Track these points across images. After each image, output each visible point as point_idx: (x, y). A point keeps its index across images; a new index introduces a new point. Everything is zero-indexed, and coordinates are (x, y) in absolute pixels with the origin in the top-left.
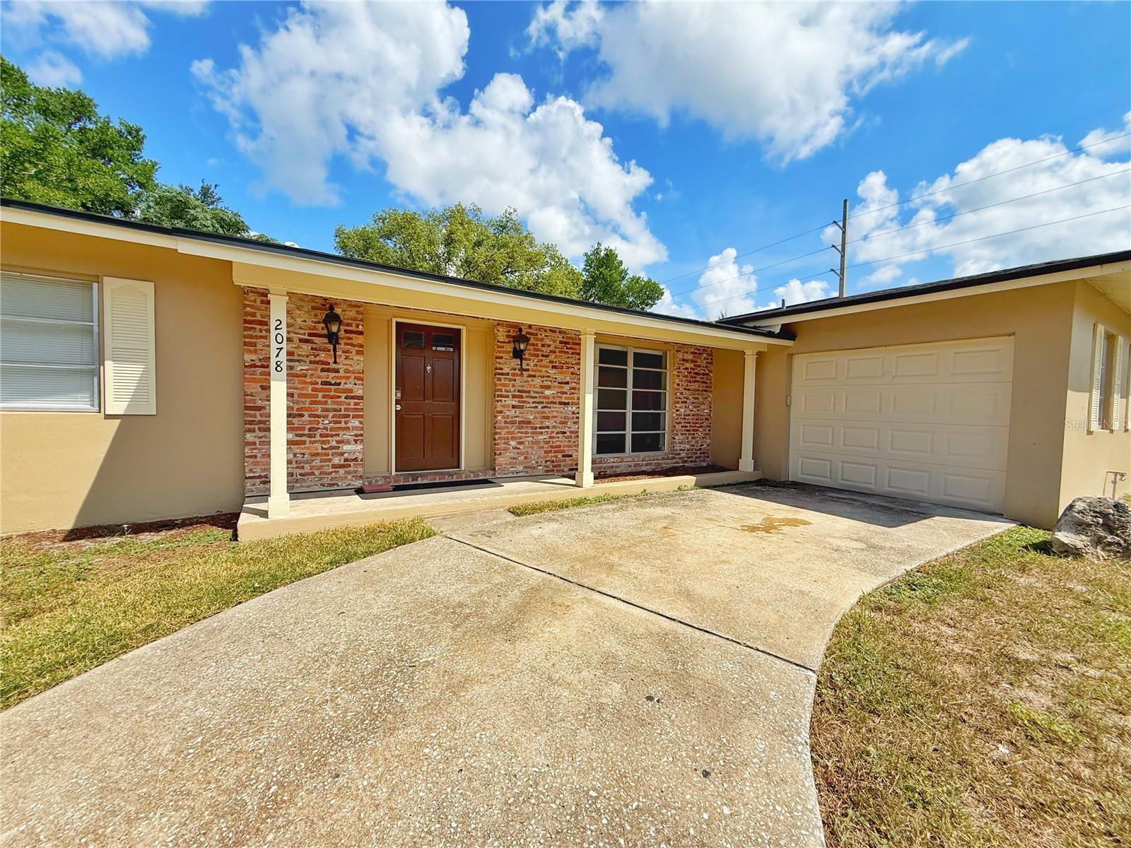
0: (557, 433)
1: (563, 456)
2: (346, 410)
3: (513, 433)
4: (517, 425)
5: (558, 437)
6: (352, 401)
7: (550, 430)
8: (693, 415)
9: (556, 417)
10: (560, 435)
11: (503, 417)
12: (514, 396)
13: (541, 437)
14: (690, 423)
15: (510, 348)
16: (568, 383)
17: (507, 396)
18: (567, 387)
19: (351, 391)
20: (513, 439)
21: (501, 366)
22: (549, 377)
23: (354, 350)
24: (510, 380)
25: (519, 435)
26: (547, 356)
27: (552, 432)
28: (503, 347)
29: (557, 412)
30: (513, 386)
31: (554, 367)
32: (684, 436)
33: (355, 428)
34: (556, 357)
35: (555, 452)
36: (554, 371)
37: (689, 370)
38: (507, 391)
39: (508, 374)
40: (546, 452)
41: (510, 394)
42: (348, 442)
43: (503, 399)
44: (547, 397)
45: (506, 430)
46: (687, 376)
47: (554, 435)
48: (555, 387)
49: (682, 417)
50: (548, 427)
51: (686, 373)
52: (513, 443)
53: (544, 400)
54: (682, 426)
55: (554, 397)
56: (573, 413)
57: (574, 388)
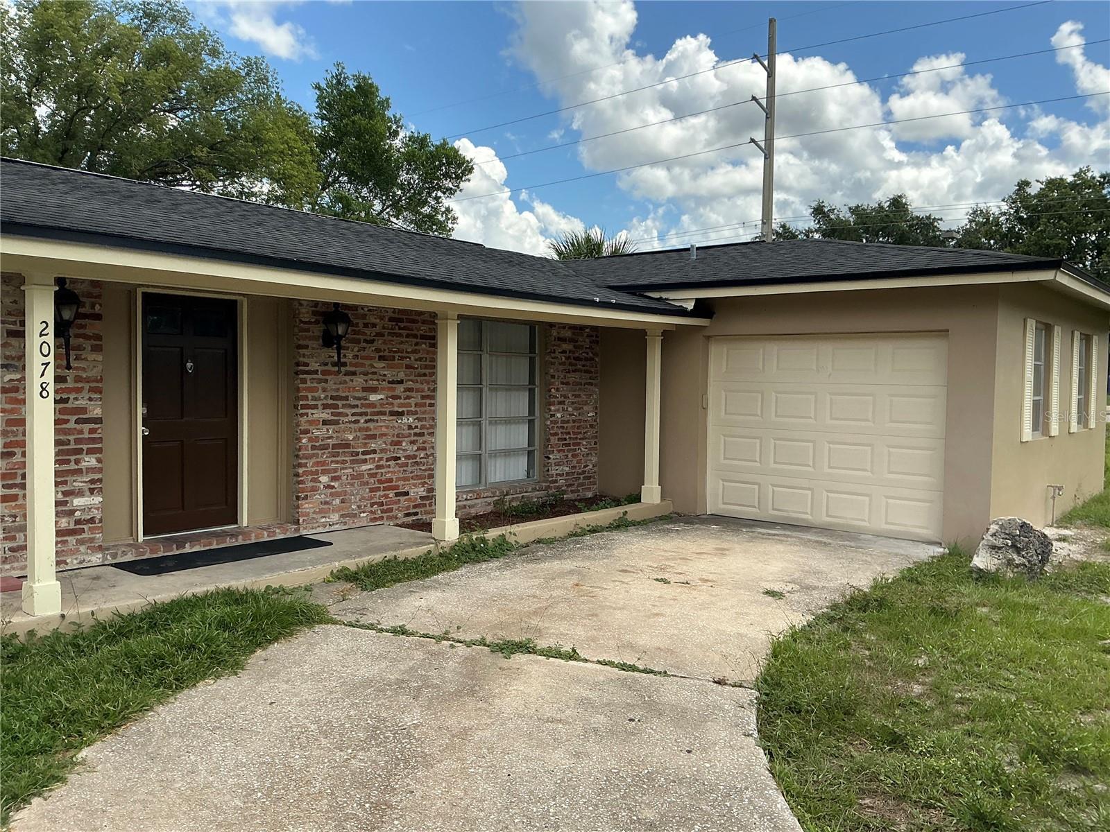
0: (388, 460)
1: (397, 495)
2: (78, 441)
3: (324, 463)
4: (330, 450)
5: (389, 466)
6: (86, 427)
7: (376, 456)
8: (574, 422)
9: (385, 435)
10: (392, 463)
11: (310, 440)
12: (325, 406)
13: (364, 467)
14: (569, 433)
15: (317, 330)
16: (401, 382)
17: (316, 407)
18: (401, 388)
19: (83, 410)
20: (324, 472)
21: (305, 360)
22: (374, 373)
23: (87, 345)
24: (320, 381)
25: (334, 465)
26: (372, 342)
27: (381, 459)
28: (308, 330)
29: (387, 427)
30: (324, 390)
31: (381, 358)
32: (561, 454)
33: (91, 470)
34: (384, 343)
35: (385, 489)
36: (382, 364)
37: (567, 355)
38: (314, 399)
39: (316, 372)
40: (372, 490)
41: (319, 403)
42: (80, 493)
43: (310, 411)
44: (373, 405)
45: (314, 460)
46: (563, 364)
47: (383, 462)
48: (383, 389)
49: (559, 425)
50: (374, 452)
51: (564, 359)
52: (324, 479)
53: (369, 410)
54: (559, 440)
55: (382, 405)
56: (410, 427)
57: (410, 390)
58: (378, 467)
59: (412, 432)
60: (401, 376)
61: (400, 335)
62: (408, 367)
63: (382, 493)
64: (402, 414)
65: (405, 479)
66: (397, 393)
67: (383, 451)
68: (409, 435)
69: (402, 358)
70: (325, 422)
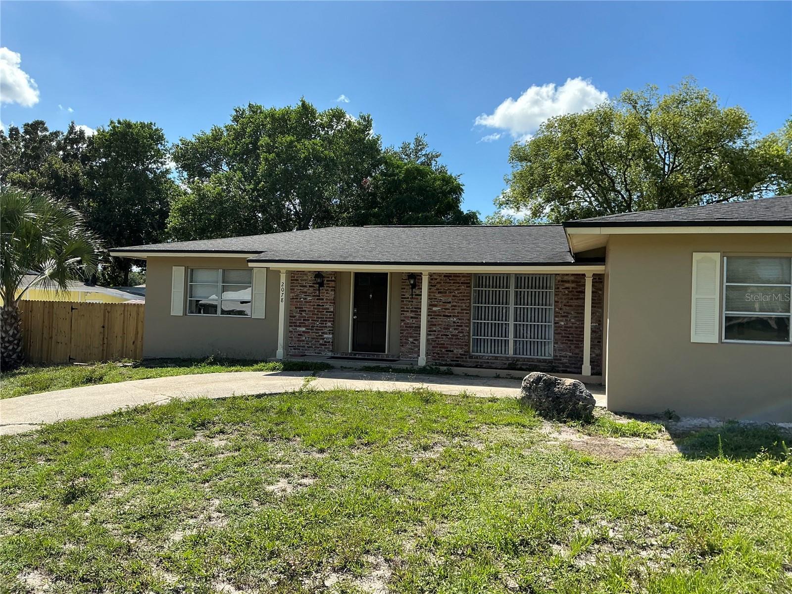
0: (442, 335)
1: (446, 351)
2: (326, 318)
3: (411, 333)
4: (413, 329)
5: (443, 338)
6: (329, 314)
7: (436, 333)
9: (440, 324)
11: (405, 324)
12: (411, 311)
16: (450, 302)
17: (408, 311)
18: (449, 306)
19: (328, 309)
20: (411, 337)
21: (404, 293)
22: (436, 299)
23: (330, 289)
24: (409, 301)
26: (435, 286)
27: (438, 335)
28: (405, 282)
29: (442, 321)
30: (411, 305)
31: (440, 293)
33: (329, 327)
34: (441, 286)
35: (440, 347)
36: (440, 295)
37: (571, 290)
38: (407, 308)
39: (408, 298)
40: (433, 347)
42: (326, 334)
43: (405, 313)
44: (435, 312)
45: (406, 331)
46: (568, 295)
47: (440, 336)
48: (440, 305)
49: (563, 329)
50: (435, 331)
52: (411, 340)
53: (433, 314)
54: (562, 337)
55: (439, 312)
56: (454, 322)
57: (455, 306)
58: (437, 338)
59: (455, 324)
60: (450, 300)
61: (450, 283)
62: (453, 296)
63: (439, 349)
64: (450, 316)
65: (450, 345)
66: (447, 307)
67: (439, 331)
68: (454, 326)
69: (451, 292)
70: (412, 317)
